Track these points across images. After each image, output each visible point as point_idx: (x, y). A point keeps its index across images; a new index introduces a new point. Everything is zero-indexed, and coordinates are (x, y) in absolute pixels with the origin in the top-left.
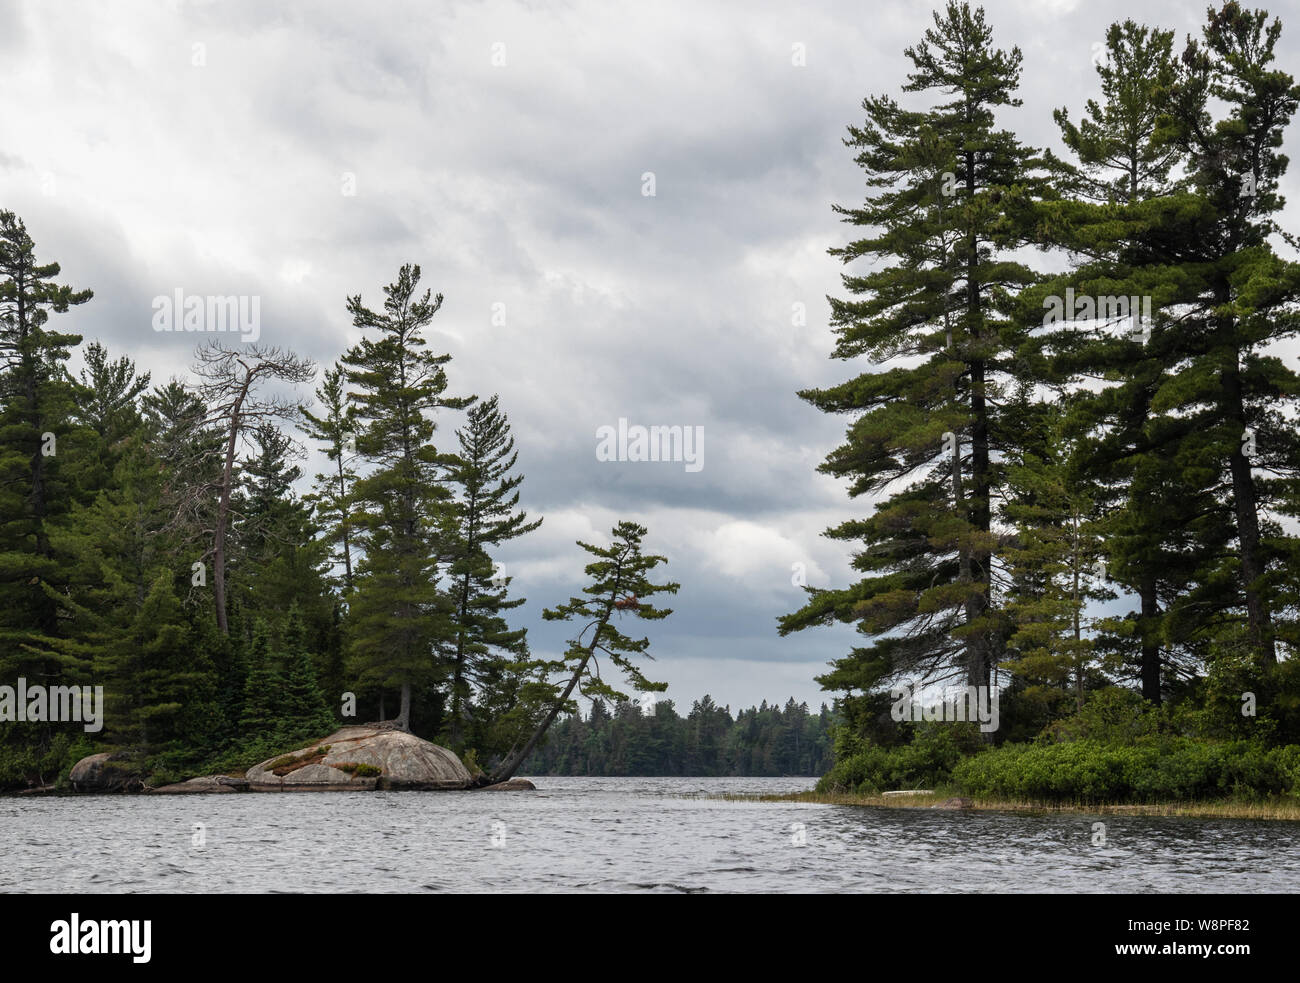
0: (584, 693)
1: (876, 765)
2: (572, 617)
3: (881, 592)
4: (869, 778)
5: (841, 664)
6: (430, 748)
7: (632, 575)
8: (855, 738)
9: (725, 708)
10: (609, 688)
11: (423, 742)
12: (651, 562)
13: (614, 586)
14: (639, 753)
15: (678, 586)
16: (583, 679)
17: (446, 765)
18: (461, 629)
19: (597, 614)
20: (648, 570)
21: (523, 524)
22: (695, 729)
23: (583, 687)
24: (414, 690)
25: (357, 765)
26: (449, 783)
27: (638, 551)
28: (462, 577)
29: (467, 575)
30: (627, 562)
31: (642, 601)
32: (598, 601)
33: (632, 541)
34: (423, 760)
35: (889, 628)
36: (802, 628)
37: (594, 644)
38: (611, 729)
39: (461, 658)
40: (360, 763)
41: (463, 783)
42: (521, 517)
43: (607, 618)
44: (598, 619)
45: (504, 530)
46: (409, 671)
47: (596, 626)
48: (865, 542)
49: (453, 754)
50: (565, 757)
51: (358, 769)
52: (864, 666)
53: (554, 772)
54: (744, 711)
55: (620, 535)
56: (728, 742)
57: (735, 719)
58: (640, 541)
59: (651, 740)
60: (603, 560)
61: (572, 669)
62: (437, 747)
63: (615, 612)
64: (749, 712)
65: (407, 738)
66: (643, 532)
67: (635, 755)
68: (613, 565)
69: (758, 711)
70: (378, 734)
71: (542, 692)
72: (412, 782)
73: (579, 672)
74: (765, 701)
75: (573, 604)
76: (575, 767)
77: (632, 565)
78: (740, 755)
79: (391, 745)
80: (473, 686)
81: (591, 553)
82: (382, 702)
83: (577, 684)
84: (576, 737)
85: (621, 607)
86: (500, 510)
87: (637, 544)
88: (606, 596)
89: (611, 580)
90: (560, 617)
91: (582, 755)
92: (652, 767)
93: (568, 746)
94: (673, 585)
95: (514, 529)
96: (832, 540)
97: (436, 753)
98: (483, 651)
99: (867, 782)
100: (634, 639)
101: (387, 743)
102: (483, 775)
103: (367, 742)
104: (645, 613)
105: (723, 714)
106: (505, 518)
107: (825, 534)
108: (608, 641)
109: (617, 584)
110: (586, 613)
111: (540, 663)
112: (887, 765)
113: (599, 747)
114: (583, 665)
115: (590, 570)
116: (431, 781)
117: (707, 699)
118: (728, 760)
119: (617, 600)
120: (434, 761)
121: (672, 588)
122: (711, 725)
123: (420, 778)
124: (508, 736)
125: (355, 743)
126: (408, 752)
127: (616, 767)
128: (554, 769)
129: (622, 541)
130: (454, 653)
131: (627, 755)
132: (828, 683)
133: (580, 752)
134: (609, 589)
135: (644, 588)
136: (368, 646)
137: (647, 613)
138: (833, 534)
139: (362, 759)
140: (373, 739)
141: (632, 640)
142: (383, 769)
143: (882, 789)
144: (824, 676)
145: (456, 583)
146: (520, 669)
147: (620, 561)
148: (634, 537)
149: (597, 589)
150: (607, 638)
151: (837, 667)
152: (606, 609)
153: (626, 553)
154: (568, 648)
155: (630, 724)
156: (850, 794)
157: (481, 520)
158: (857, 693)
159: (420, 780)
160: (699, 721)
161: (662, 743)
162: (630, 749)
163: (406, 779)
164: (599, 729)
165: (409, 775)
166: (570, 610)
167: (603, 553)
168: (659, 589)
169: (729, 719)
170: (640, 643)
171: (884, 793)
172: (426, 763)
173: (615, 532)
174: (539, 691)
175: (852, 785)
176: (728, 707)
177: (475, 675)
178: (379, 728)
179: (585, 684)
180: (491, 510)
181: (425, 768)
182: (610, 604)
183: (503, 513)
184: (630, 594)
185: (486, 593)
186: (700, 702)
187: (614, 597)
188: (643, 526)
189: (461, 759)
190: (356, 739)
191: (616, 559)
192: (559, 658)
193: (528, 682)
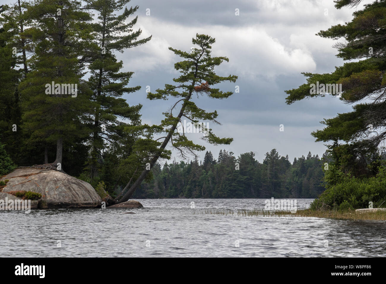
0: (175, 146)
1: (352, 190)
2: (167, 97)
3: (357, 72)
4: (347, 199)
5: (330, 123)
6: (74, 181)
7: (205, 70)
8: (339, 172)
9: (285, 157)
10: (191, 142)
11: (70, 177)
12: (218, 61)
13: (194, 76)
14: (233, 184)
15: (236, 77)
16: (174, 137)
17: (84, 192)
18: (97, 105)
19: (183, 95)
20: (216, 67)
21: (139, 38)
22: (266, 170)
23: (174, 142)
24: (66, 144)
25: (26, 192)
26: (86, 204)
27: (209, 54)
28: (98, 71)
29: (101, 70)
30: (202, 61)
31: (211, 87)
32: (183, 86)
33: (205, 47)
34: (69, 188)
35: (362, 97)
36: (303, 98)
37: (181, 114)
38: (216, 170)
39: (98, 124)
40: (27, 191)
41: (95, 204)
42: (138, 33)
43: (189, 97)
44: (184, 98)
45: (126, 42)
46: (61, 132)
47: (183, 102)
48: (347, 39)
49: (89, 185)
50: (188, 187)
51: (26, 195)
52: (346, 124)
53: (182, 196)
54: (297, 159)
55: (197, 43)
56: (287, 178)
57: (292, 163)
58: (210, 48)
59: (240, 176)
60: (187, 60)
61: (167, 131)
62: (79, 181)
63: (194, 93)
64: (300, 159)
65: (59, 175)
66: (213, 41)
67: (231, 186)
68: (193, 63)
69: (306, 159)
70: (40, 172)
71: (149, 145)
72: (62, 203)
73: (171, 133)
74: (310, 153)
75: (167, 89)
76: (194, 193)
77: (205, 63)
78: (295, 185)
79: (48, 179)
80: (106, 142)
81: (179, 56)
82: (46, 153)
83: (170, 140)
84: (195, 174)
85: (199, 90)
86: (123, 28)
87: (209, 49)
88: (189, 83)
89: (192, 73)
90: (159, 97)
91: (199, 186)
92: (241, 193)
93: (190, 180)
94: (233, 77)
95: (133, 41)
96: (324, 38)
97: (78, 184)
98: (113, 120)
99: (346, 202)
100: (208, 111)
101: (46, 178)
102: (111, 198)
103: (33, 177)
104: (214, 95)
105: (285, 161)
106: (126, 34)
107: (319, 34)
108: (190, 113)
109: (195, 76)
110: (175, 94)
111: (146, 127)
112: (360, 190)
113: (209, 181)
114: (174, 128)
115: (178, 66)
116: (74, 202)
117: (274, 151)
118: (288, 189)
119: (195, 85)
120: (76, 189)
121: (233, 79)
122: (277, 167)
123: (67, 200)
124: (127, 173)
125: (24, 178)
126: (59, 184)
127: (219, 193)
128: (182, 194)
129: (199, 47)
130: (93, 121)
131: (225, 186)
132: (321, 136)
133: (197, 184)
134: (190, 79)
135: (214, 79)
136: (34, 115)
137: (215, 94)
138: (324, 34)
139: (29, 188)
140: (37, 176)
141: (206, 112)
142: (43, 195)
143: (356, 207)
144: (318, 132)
145: (94, 75)
146: (134, 131)
147: (197, 60)
148: (207, 45)
149: (183, 79)
150: (189, 111)
151: (327, 124)
152: (188, 92)
153: (201, 55)
154: (164, 118)
155: (228, 166)
156: (333, 211)
157: (111, 34)
158: (342, 142)
159: (67, 202)
160: (269, 165)
161: (247, 178)
162: (227, 182)
163: (57, 201)
164: (209, 170)
165: (60, 198)
166: (165, 93)
167: (187, 56)
168: (223, 79)
169: (288, 163)
170: (211, 114)
171: (356, 210)
172: (71, 191)
173: (194, 41)
174: (146, 144)
175: (334, 204)
176: (287, 156)
177: (107, 134)
178: (42, 168)
179: (175, 140)
180: (117, 29)
181: (70, 194)
182: (191, 88)
183: (125, 31)
184: (204, 82)
185: (115, 82)
186: (269, 153)
187: (193, 84)
188: (213, 37)
189: (94, 188)
190: (26, 176)
191: (195, 59)
192: (159, 124)
193: (140, 138)
